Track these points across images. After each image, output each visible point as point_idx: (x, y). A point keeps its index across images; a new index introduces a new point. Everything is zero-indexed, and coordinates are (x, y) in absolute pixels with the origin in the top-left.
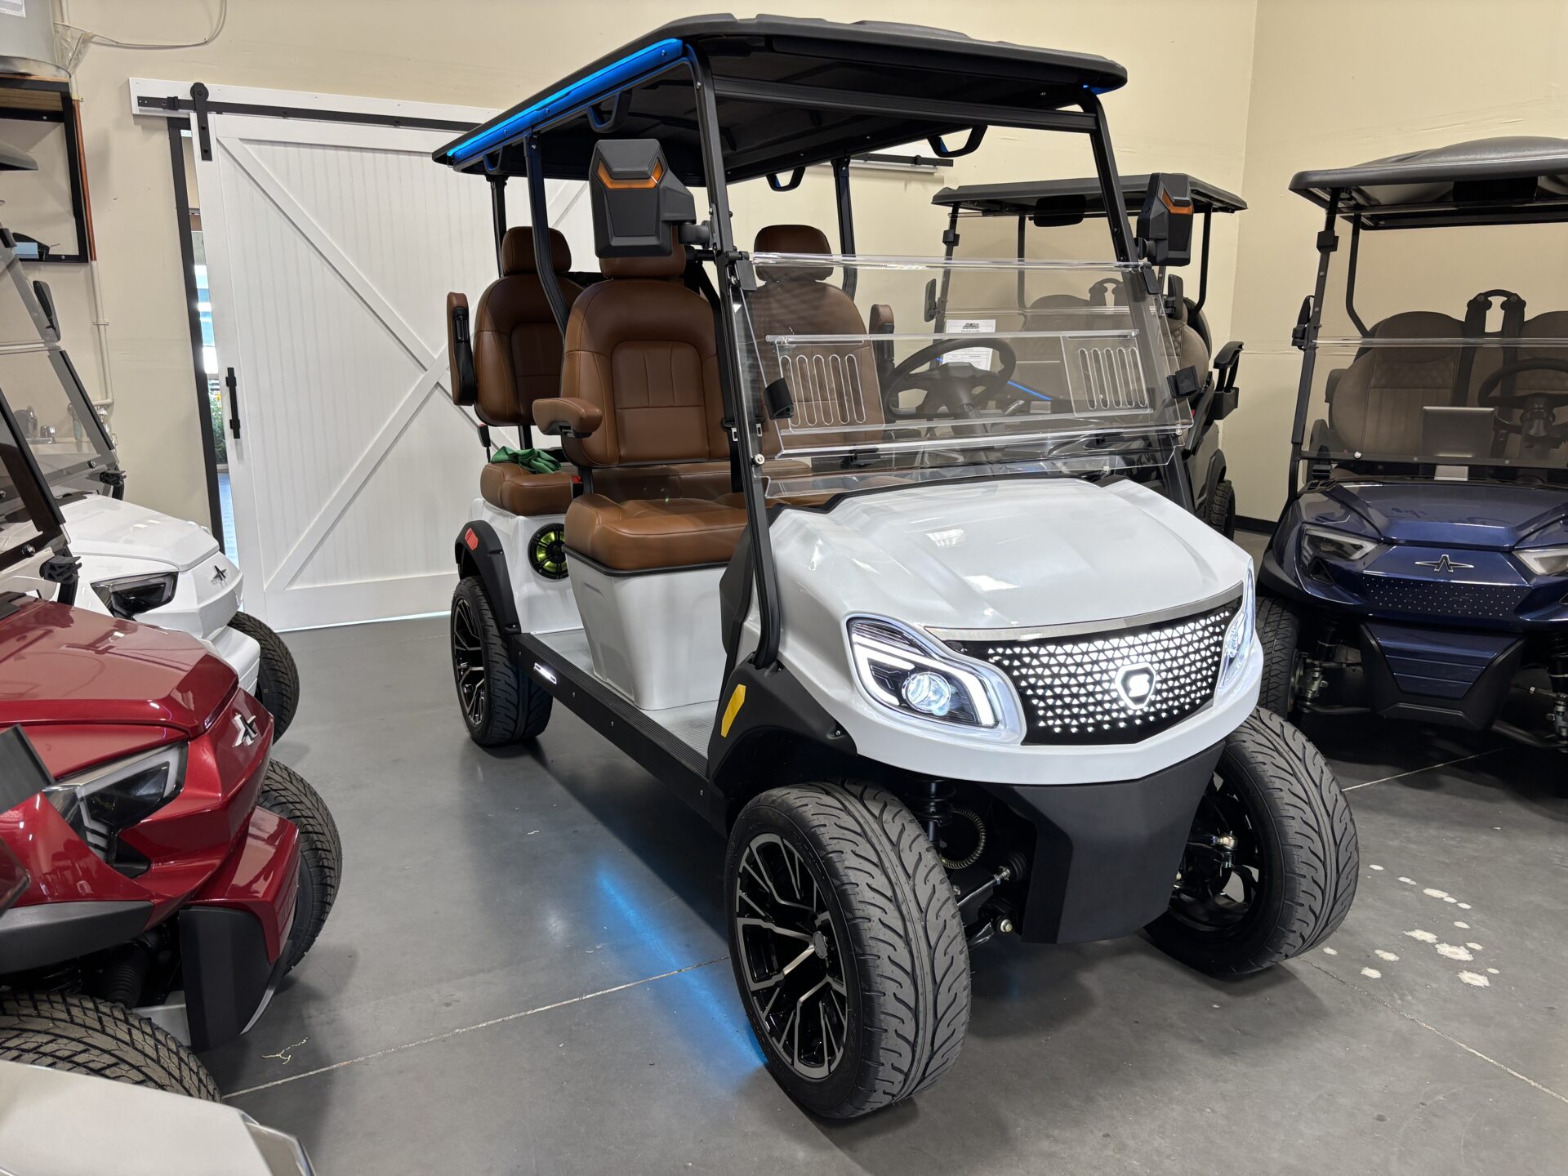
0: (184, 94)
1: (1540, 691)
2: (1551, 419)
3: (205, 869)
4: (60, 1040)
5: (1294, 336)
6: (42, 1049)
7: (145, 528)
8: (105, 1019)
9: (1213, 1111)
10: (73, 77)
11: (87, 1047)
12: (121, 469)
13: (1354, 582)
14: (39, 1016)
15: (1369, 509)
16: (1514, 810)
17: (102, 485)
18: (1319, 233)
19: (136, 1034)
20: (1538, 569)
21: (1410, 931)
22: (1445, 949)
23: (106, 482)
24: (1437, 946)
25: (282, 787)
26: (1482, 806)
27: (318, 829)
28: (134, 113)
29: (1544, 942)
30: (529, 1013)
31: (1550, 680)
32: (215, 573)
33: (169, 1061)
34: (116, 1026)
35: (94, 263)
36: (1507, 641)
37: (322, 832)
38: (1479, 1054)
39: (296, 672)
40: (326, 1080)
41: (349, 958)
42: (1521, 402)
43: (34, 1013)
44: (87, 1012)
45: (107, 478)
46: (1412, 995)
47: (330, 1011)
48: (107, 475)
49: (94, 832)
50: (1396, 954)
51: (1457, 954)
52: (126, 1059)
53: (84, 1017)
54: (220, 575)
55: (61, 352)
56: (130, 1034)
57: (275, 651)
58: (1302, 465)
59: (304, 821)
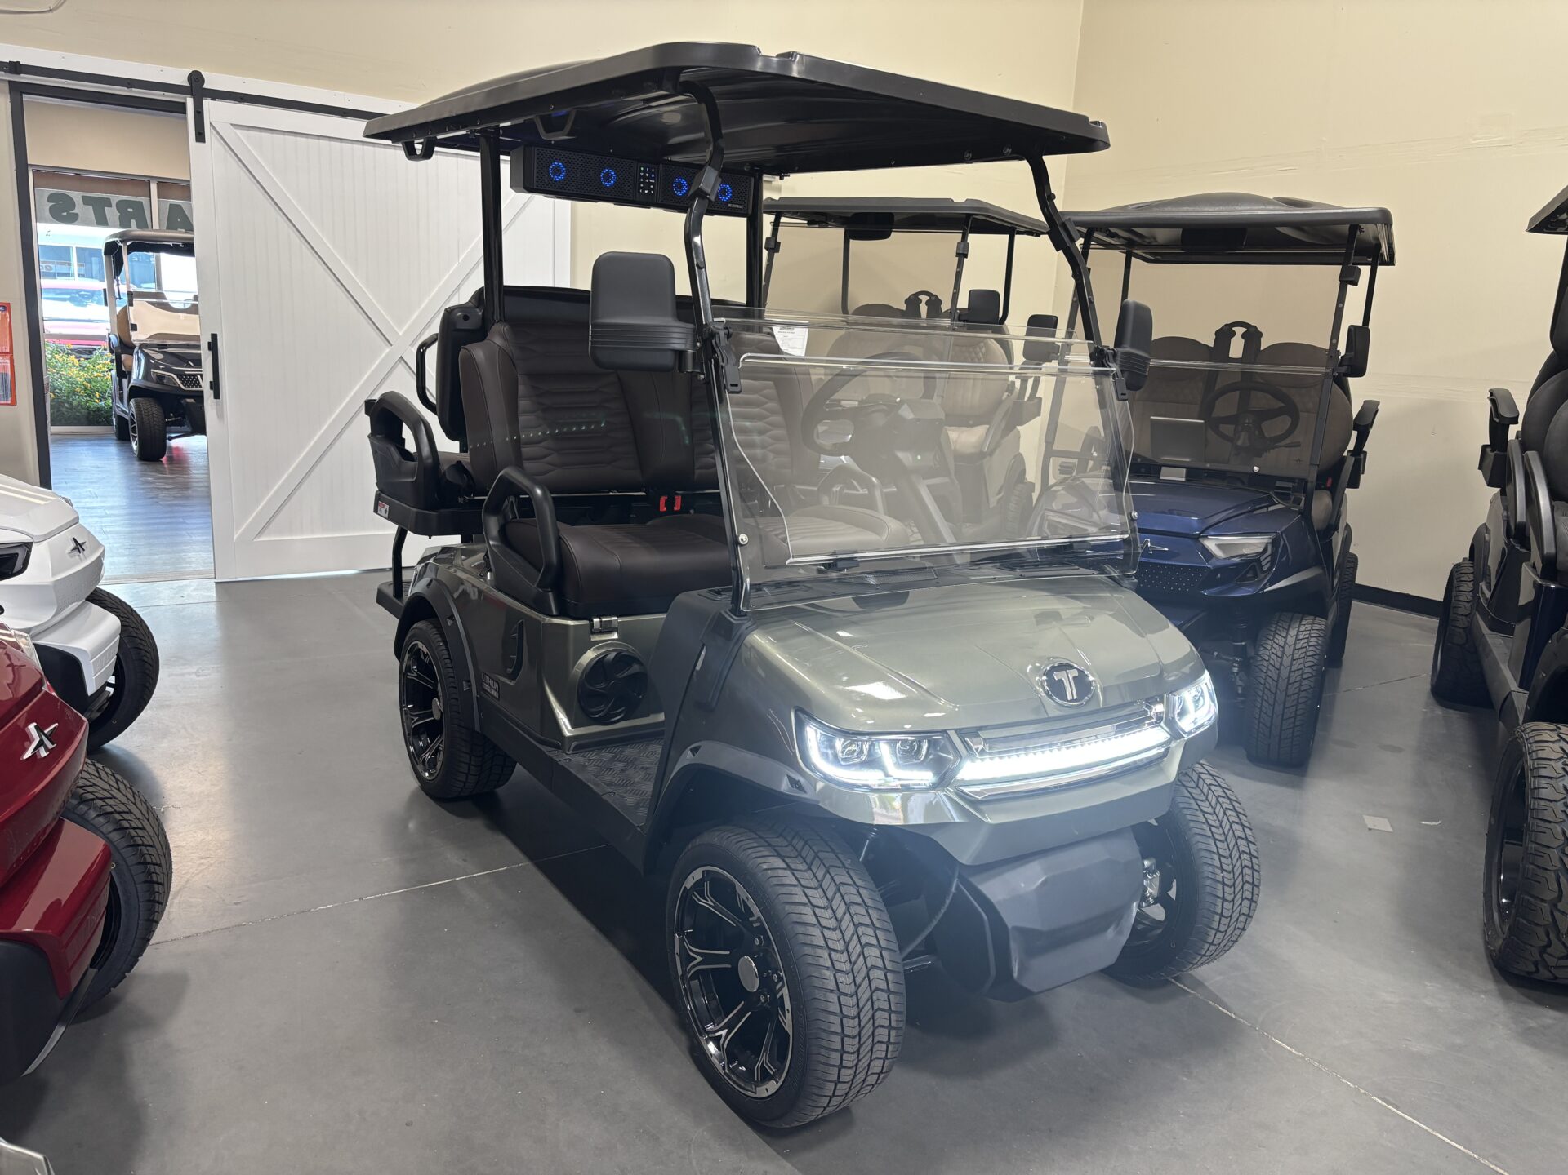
25: (108, 795)
59: (133, 832)
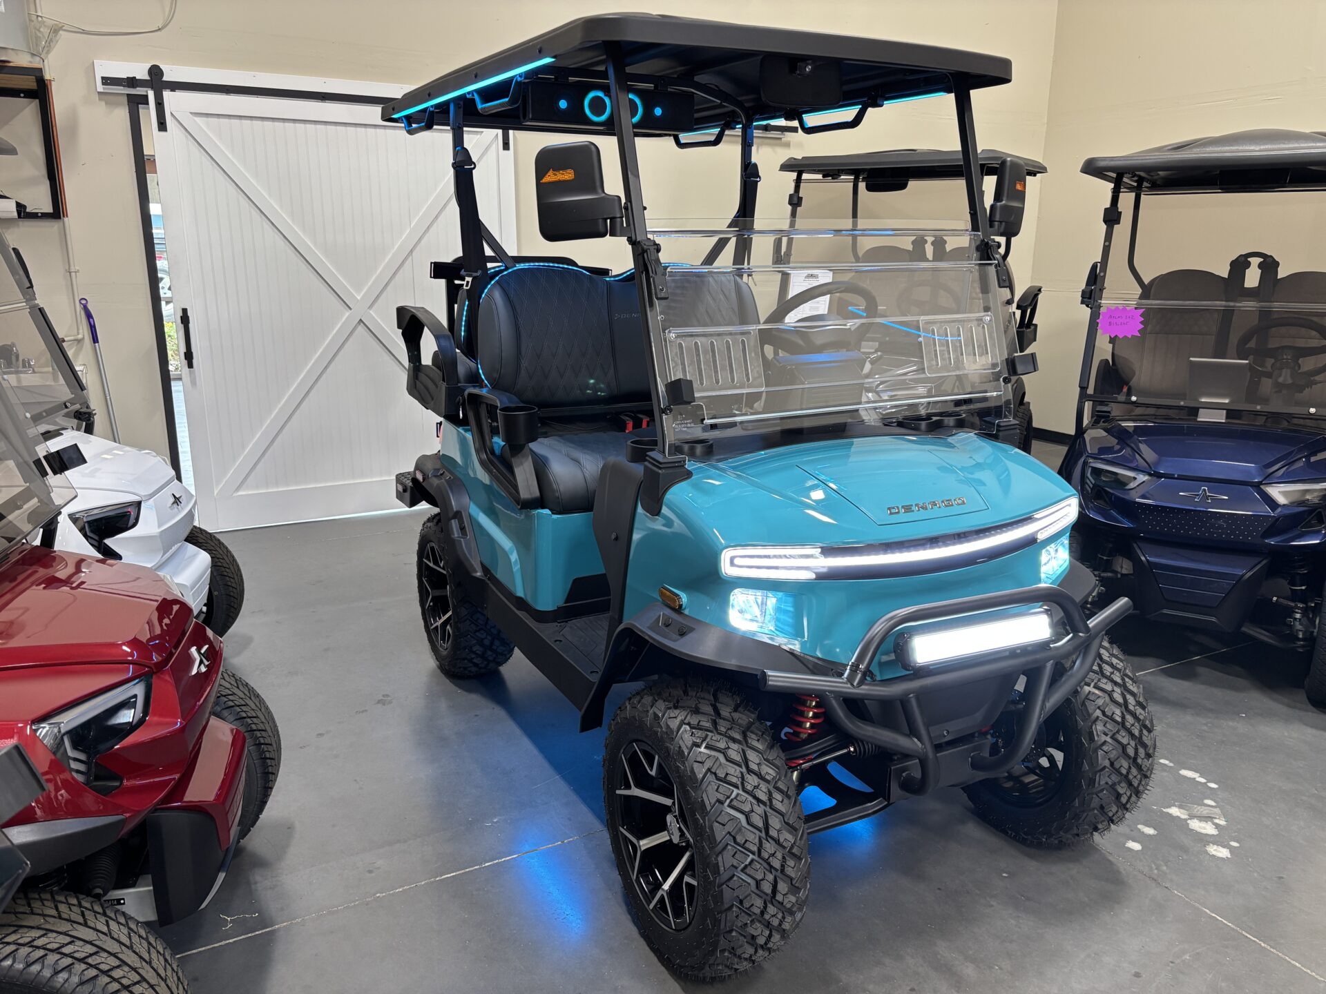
0: (142, 73)
1: (1281, 600)
2: (1297, 368)
3: (167, 782)
4: (50, 935)
5: (1083, 296)
6: (35, 943)
7: (111, 459)
8: (87, 913)
9: (1001, 968)
10: (46, 61)
11: (72, 939)
12: (92, 408)
13: (1129, 509)
14: (32, 913)
15: (1140, 444)
16: (1257, 699)
17: (76, 421)
18: (1106, 209)
19: (113, 925)
20: (1282, 500)
21: (1167, 808)
22: (1195, 825)
23: (79, 419)
24: (1189, 821)
25: (230, 693)
26: (1230, 695)
27: (261, 726)
28: (99, 90)
29: (1278, 818)
30: (438, 879)
31: (1289, 591)
32: (172, 500)
33: (139, 946)
34: (96, 919)
35: (66, 219)
36: (1253, 560)
37: (264, 728)
38: (1220, 919)
39: (241, 576)
40: (269, 939)
41: (287, 829)
42: (1273, 353)
43: (27, 910)
44: (72, 908)
45: (80, 416)
46: (1166, 866)
47: (272, 877)
48: (80, 413)
49: (76, 760)
50: (1155, 829)
51: (1205, 829)
52: (104, 947)
53: (69, 912)
54: (177, 500)
55: (40, 309)
56: (108, 925)
57: (223, 559)
58: (1088, 406)
59: (249, 721)
